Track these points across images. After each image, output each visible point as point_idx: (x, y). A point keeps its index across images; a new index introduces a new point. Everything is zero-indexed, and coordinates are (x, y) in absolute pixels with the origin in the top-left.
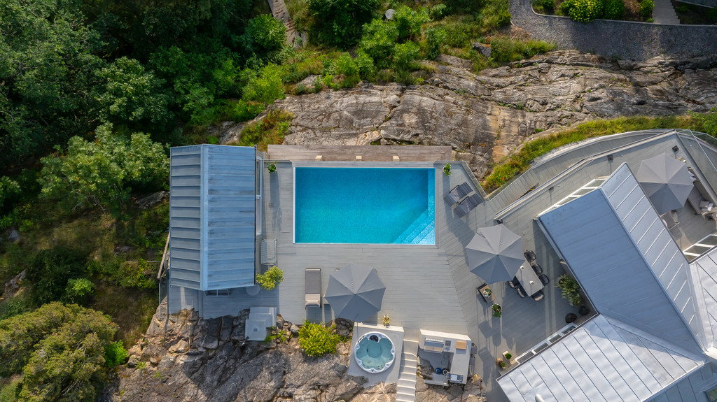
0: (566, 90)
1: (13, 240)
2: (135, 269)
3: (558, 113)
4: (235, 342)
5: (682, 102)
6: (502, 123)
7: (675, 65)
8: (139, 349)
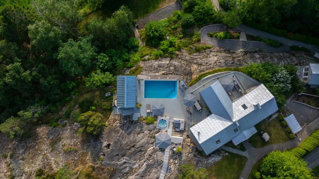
0: (213, 60)
1: (73, 98)
2: (105, 104)
3: (210, 66)
4: (130, 121)
5: (244, 63)
6: (195, 69)
7: (245, 52)
8: (107, 123)
